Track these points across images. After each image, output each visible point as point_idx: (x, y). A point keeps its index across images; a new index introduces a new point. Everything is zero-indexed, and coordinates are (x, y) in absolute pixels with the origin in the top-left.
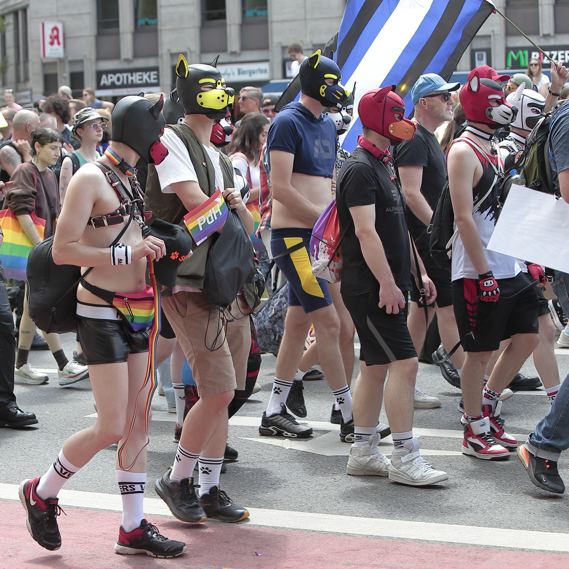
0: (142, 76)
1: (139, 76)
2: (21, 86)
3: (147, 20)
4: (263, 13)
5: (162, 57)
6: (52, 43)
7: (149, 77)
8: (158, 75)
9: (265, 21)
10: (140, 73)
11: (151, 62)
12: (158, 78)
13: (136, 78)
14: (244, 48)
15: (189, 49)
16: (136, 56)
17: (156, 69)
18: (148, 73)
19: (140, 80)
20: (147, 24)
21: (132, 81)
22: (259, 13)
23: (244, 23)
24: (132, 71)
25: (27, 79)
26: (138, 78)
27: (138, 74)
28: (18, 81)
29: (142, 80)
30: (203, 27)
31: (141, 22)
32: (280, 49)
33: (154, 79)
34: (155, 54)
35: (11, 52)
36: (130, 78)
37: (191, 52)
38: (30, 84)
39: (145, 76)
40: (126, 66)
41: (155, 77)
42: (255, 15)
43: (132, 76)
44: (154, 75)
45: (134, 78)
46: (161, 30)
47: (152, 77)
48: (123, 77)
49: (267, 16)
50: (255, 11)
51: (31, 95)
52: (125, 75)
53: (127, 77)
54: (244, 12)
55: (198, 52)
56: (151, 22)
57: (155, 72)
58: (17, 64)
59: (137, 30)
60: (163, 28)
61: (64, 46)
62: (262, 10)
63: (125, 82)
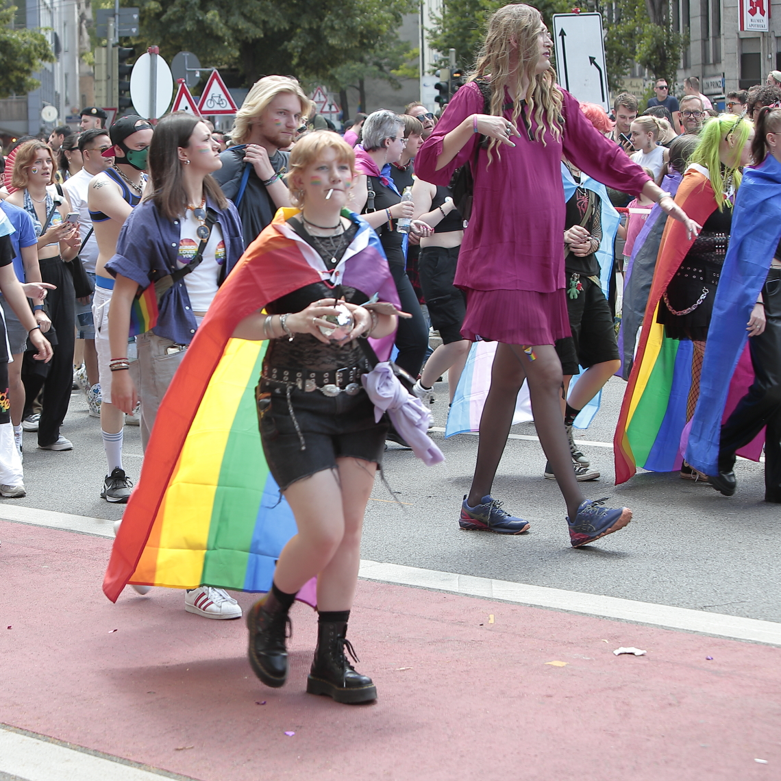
2: (710, 70)
6: (753, 12)
25: (717, 60)
28: (705, 62)
35: (696, 22)
38: (722, 68)
51: (723, 82)
58: (705, 40)
61: (769, 17)
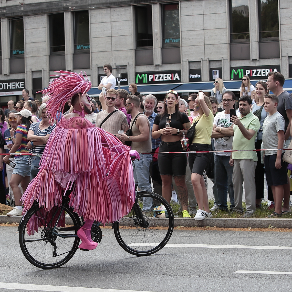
0: (15, 84)
1: (13, 84)
3: (18, 51)
4: (87, 47)
5: (26, 73)
7: (19, 85)
8: (24, 84)
9: (88, 52)
10: (14, 83)
11: (20, 76)
12: (24, 86)
13: (11, 86)
14: (75, 68)
15: (43, 68)
16: (11, 72)
17: (23, 80)
18: (19, 83)
19: (13, 87)
20: (18, 53)
21: (9, 87)
22: (85, 47)
23: (76, 53)
24: (9, 81)
26: (12, 85)
27: (12, 83)
29: (15, 87)
30: (51, 56)
31: (14, 52)
32: (97, 68)
33: (22, 86)
34: (23, 72)
36: (8, 86)
37: (44, 70)
39: (17, 85)
40: (6, 78)
41: (23, 85)
42: (82, 48)
43: (9, 84)
44: (22, 84)
45: (10, 86)
46: (26, 57)
47: (21, 85)
48: (4, 85)
49: (89, 49)
50: (82, 46)
52: (5, 84)
53: (6, 85)
54: (75, 47)
55: (48, 70)
56: (20, 52)
57: (23, 82)
59: (12, 57)
60: (27, 56)
62: (86, 45)
63: (5, 88)
